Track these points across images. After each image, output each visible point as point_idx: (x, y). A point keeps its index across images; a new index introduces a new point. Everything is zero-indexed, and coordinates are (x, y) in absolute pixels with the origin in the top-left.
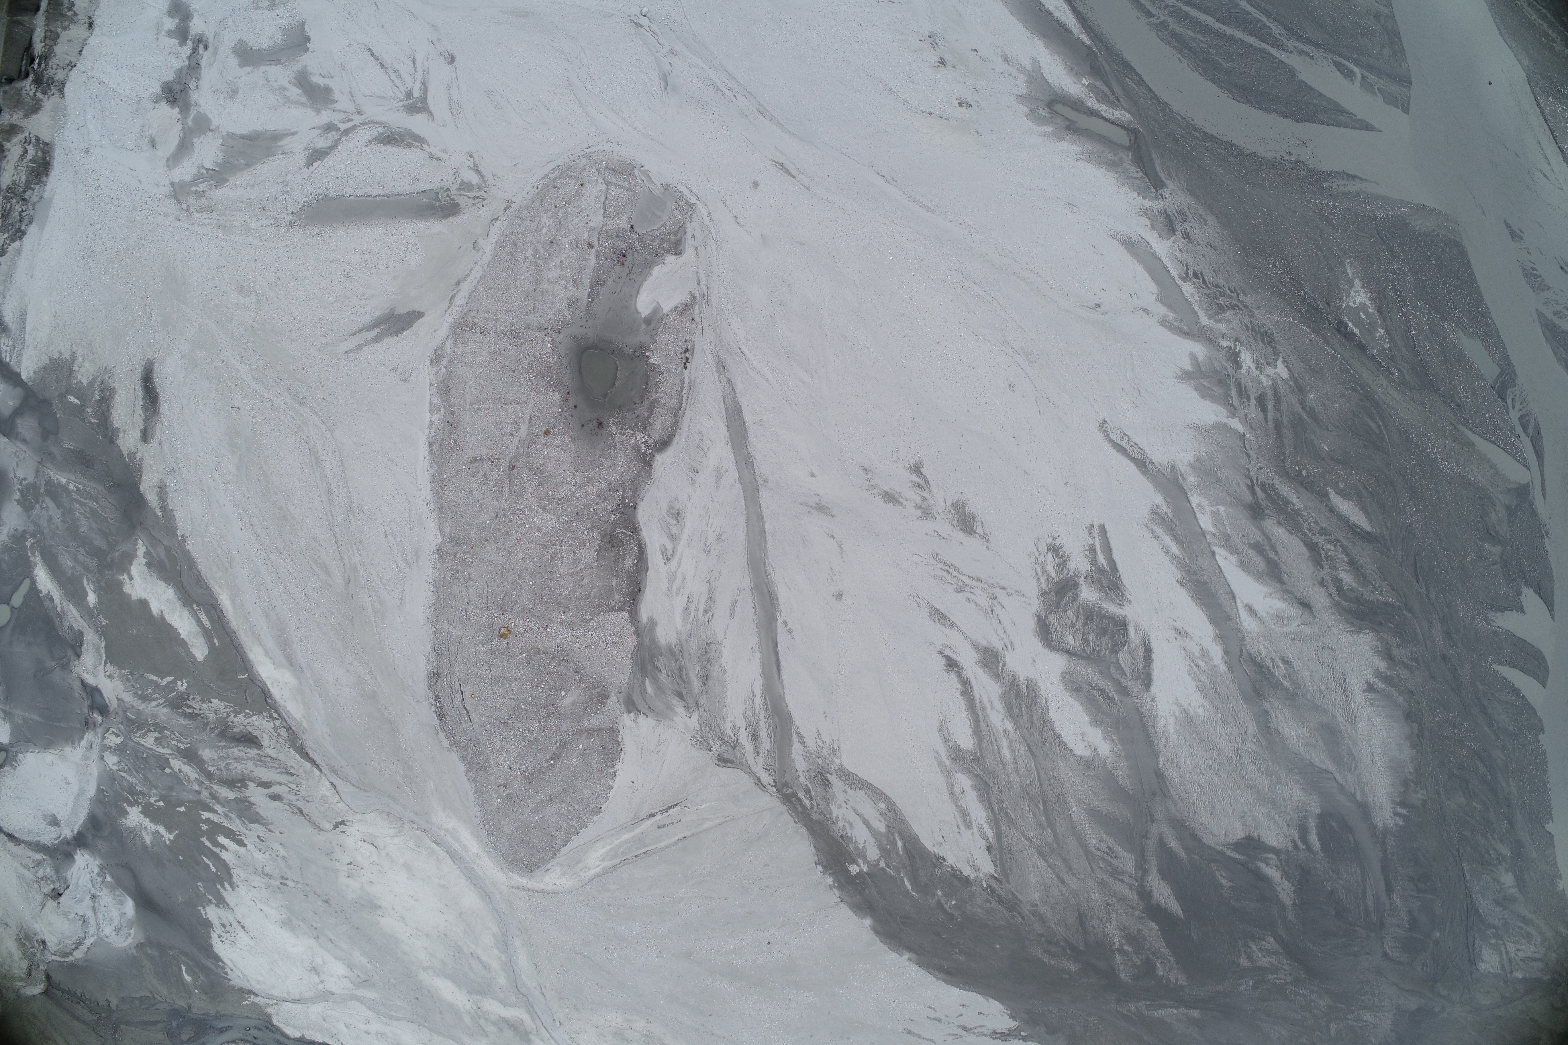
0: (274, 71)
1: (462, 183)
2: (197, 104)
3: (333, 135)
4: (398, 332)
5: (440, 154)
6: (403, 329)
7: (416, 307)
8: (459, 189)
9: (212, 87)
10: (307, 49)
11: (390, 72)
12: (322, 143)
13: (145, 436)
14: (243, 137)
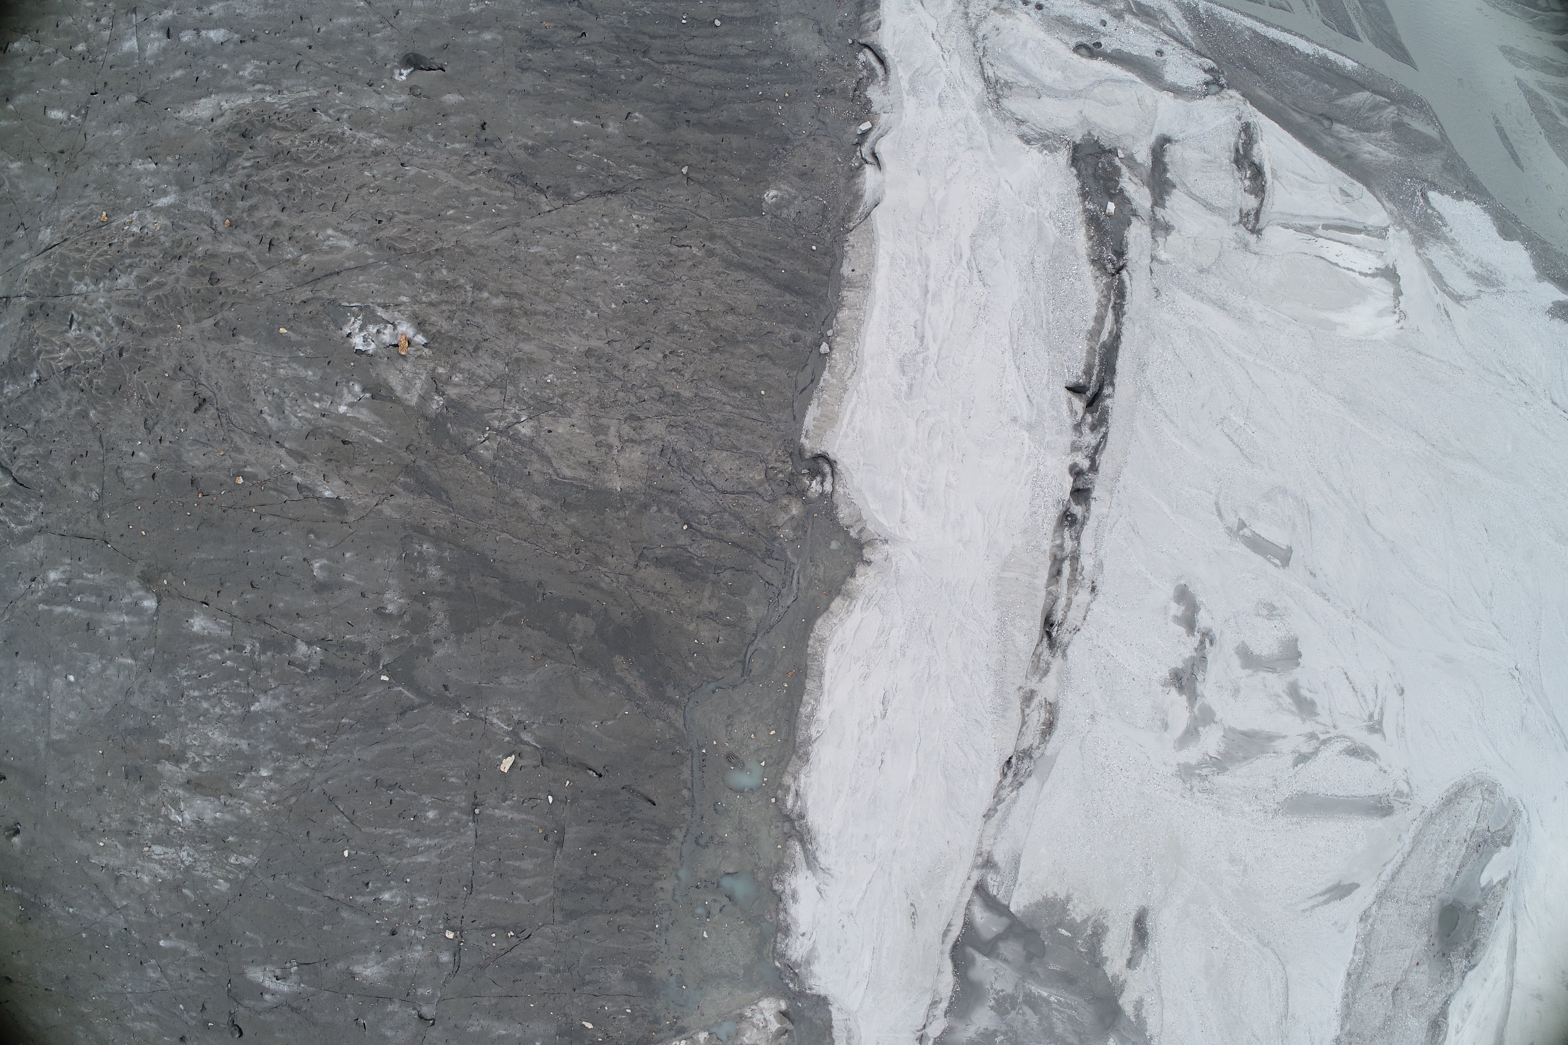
0: (1271, 677)
1: (1398, 791)
2: (1203, 696)
3: (1314, 743)
4: (1341, 897)
5: (1386, 768)
6: (1345, 896)
7: (1356, 880)
8: (1395, 796)
9: (1216, 683)
10: (1298, 665)
11: (1359, 695)
12: (1306, 749)
13: (1131, 963)
14: (1243, 733)
